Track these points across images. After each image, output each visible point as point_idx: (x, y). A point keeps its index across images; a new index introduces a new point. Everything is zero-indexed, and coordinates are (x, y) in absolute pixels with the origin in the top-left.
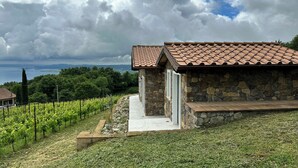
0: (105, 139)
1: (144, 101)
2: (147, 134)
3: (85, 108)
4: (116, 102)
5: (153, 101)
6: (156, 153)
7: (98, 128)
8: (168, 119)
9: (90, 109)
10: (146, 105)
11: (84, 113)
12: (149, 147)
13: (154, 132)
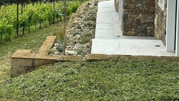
0: (53, 62)
1: (121, 9)
2: (117, 59)
3: (24, 16)
4: (74, 10)
5: (137, 11)
6: (126, 85)
7: (44, 48)
8: (160, 42)
9: (32, 19)
10: (125, 18)
11: (23, 25)
12: (118, 77)
13: (130, 57)
